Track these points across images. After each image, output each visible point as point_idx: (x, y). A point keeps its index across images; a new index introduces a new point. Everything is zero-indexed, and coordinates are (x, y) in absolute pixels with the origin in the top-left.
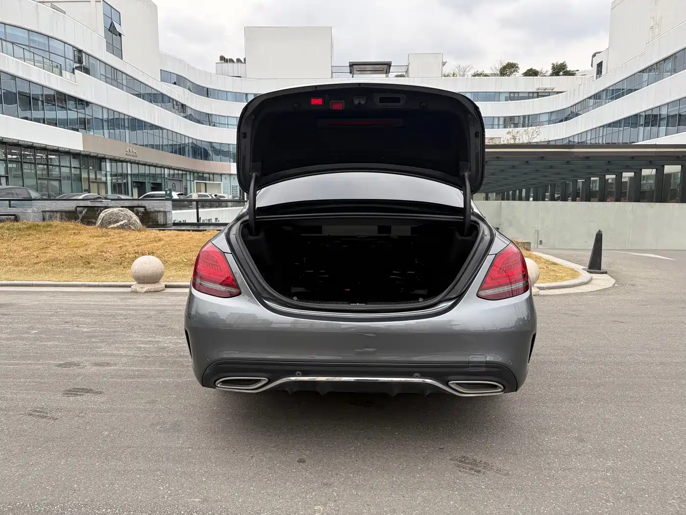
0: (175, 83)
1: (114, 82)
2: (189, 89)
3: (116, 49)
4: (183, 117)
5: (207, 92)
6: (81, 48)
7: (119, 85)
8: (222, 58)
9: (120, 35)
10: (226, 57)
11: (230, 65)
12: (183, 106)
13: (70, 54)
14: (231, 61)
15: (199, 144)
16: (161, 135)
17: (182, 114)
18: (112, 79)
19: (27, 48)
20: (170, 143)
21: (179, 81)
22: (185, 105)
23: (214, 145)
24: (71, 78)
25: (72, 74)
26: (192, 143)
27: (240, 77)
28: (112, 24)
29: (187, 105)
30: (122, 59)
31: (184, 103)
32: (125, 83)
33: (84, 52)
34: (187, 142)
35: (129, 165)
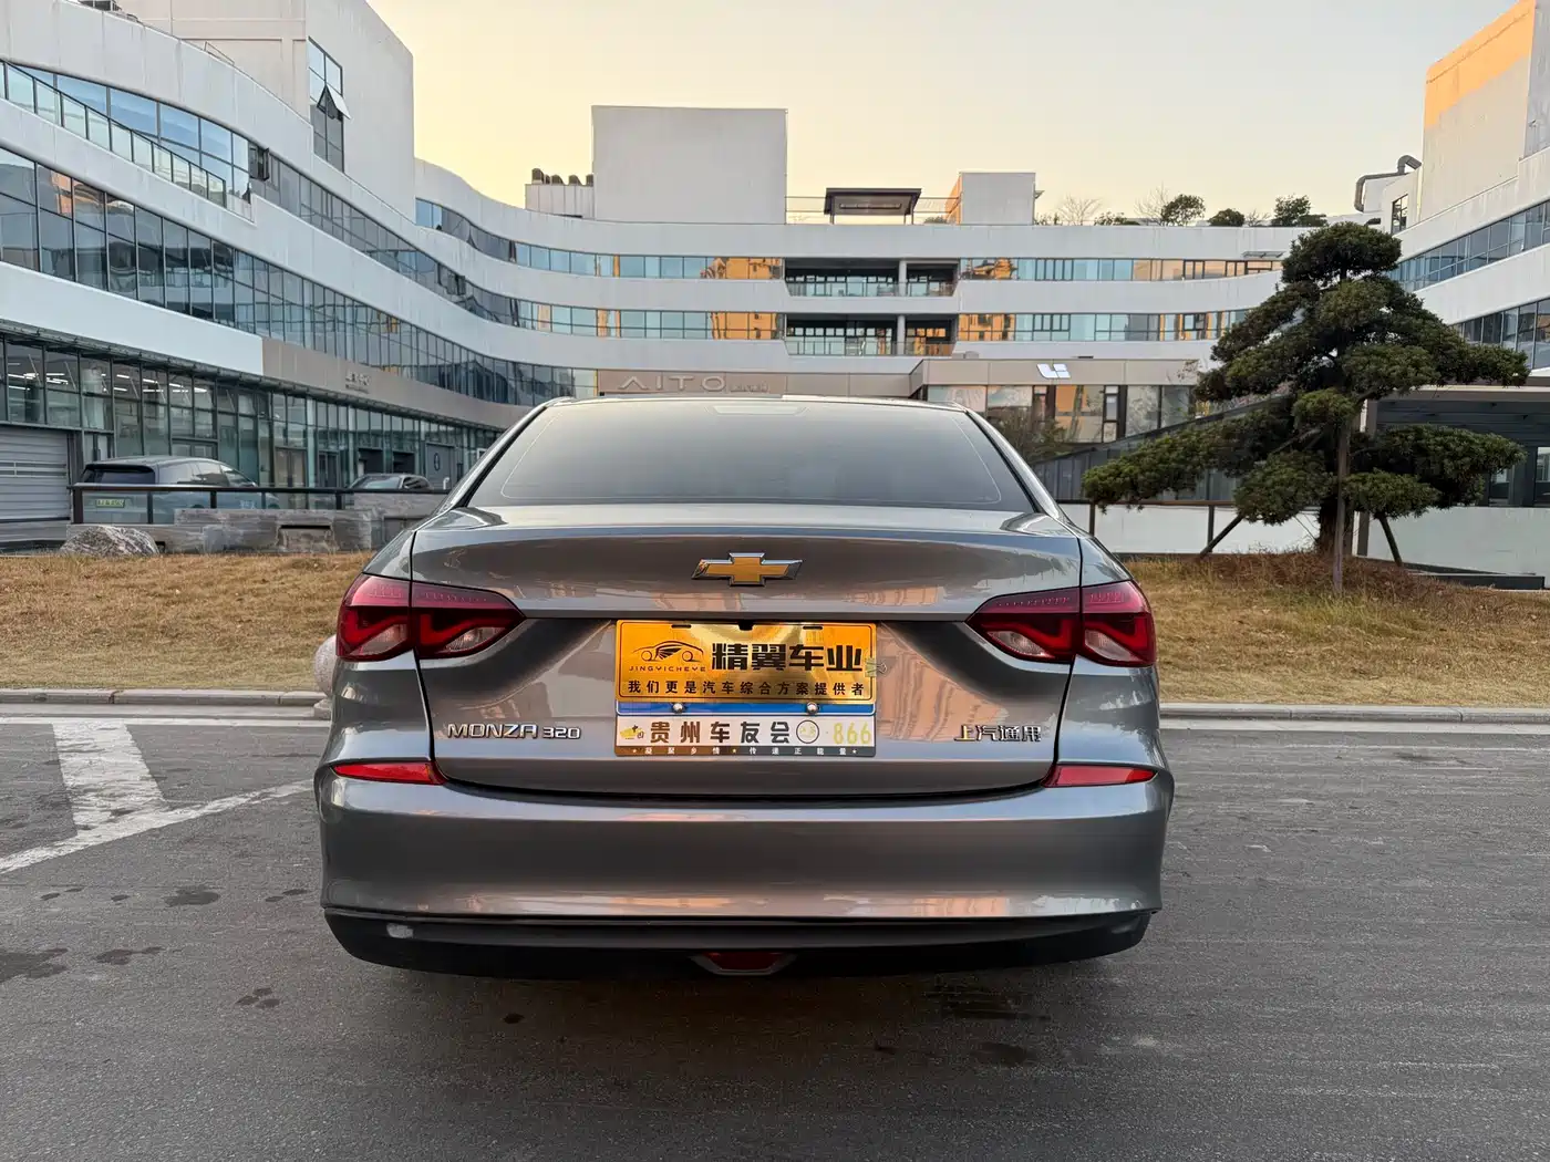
0: (439, 228)
1: (327, 224)
2: (470, 241)
3: (332, 149)
4: (456, 303)
5: (510, 250)
6: (265, 144)
7: (336, 230)
8: (537, 174)
9: (340, 116)
10: (545, 173)
11: (558, 188)
12: (459, 279)
13: (243, 158)
14: (557, 180)
15: (487, 364)
16: (414, 346)
17: (456, 298)
18: (322, 216)
19: (156, 141)
20: (433, 361)
21: (451, 222)
22: (463, 278)
23: (522, 368)
24: (243, 211)
25: (245, 203)
26: (475, 361)
27: (580, 217)
28: (326, 92)
29: (467, 277)
30: (343, 171)
31: (461, 273)
32: (347, 226)
33: (271, 155)
34: (464, 359)
35: (351, 411)
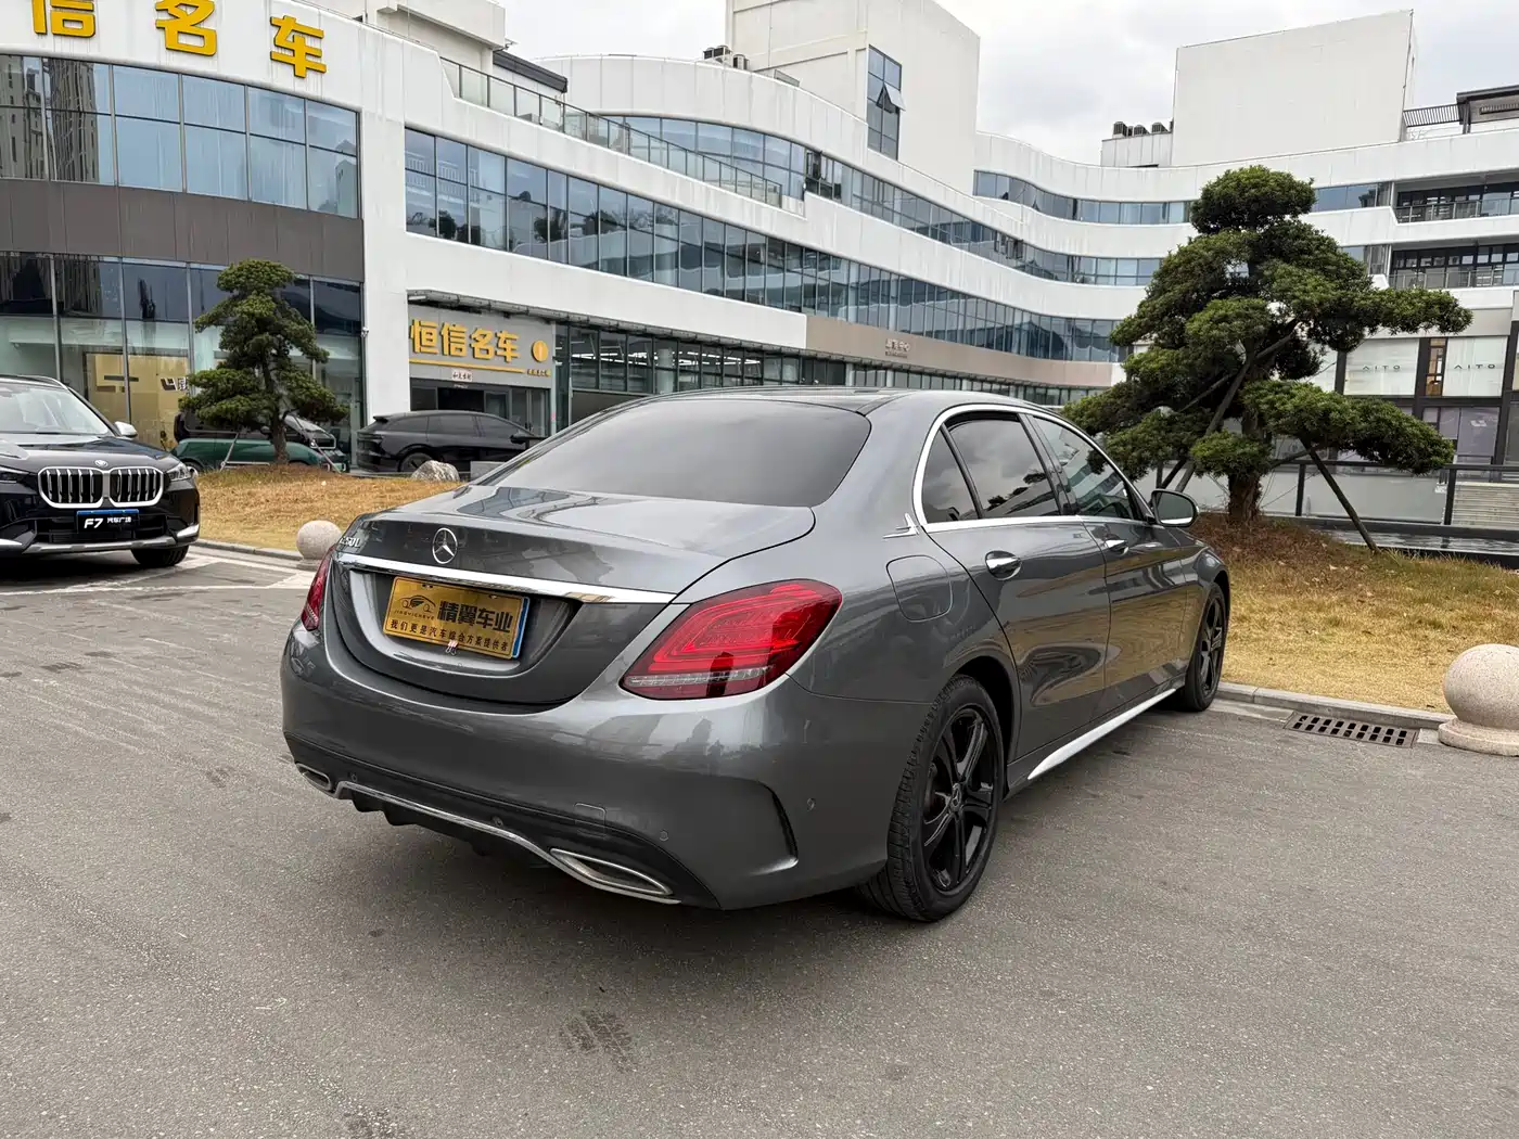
0: (1005, 197)
1: (878, 209)
2: (1035, 207)
3: (885, 137)
4: (1017, 268)
5: (1071, 208)
6: (819, 147)
7: (886, 213)
8: (1121, 129)
9: (897, 110)
10: (1127, 125)
11: (1135, 141)
12: (1018, 244)
13: (800, 163)
14: (1141, 131)
15: (1045, 325)
16: (962, 311)
17: (1014, 262)
18: (873, 203)
19: (728, 161)
20: (980, 325)
21: (1015, 190)
22: (1022, 241)
23: (1078, 324)
24: (797, 209)
25: (800, 202)
26: (1030, 323)
27: (1156, 166)
28: (884, 90)
29: (1026, 240)
30: (897, 159)
31: (1019, 236)
32: (897, 208)
33: (825, 156)
34: (1017, 321)
35: (890, 374)
